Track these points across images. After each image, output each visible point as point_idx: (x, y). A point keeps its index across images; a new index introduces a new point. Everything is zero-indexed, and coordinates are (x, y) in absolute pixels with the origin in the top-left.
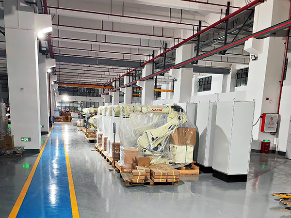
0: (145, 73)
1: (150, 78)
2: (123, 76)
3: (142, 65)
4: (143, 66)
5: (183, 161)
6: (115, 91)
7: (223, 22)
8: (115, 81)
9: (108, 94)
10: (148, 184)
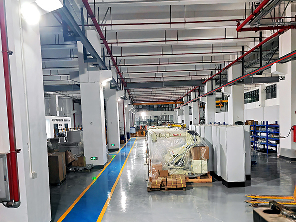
0: (206, 89)
1: (210, 94)
2: (191, 92)
3: (203, 82)
4: (205, 84)
5: (199, 172)
6: (185, 105)
7: (257, 48)
8: (185, 96)
9: (179, 108)
10: (164, 189)
